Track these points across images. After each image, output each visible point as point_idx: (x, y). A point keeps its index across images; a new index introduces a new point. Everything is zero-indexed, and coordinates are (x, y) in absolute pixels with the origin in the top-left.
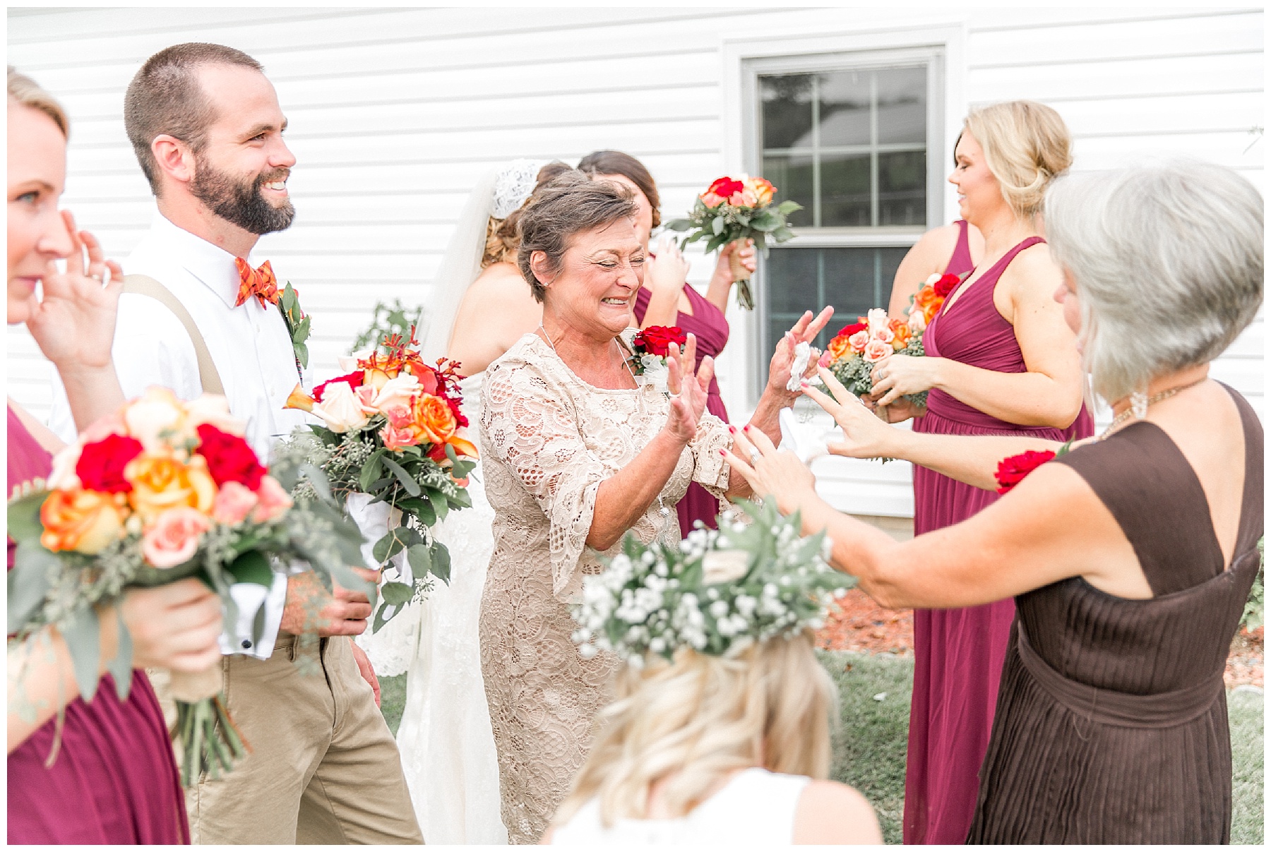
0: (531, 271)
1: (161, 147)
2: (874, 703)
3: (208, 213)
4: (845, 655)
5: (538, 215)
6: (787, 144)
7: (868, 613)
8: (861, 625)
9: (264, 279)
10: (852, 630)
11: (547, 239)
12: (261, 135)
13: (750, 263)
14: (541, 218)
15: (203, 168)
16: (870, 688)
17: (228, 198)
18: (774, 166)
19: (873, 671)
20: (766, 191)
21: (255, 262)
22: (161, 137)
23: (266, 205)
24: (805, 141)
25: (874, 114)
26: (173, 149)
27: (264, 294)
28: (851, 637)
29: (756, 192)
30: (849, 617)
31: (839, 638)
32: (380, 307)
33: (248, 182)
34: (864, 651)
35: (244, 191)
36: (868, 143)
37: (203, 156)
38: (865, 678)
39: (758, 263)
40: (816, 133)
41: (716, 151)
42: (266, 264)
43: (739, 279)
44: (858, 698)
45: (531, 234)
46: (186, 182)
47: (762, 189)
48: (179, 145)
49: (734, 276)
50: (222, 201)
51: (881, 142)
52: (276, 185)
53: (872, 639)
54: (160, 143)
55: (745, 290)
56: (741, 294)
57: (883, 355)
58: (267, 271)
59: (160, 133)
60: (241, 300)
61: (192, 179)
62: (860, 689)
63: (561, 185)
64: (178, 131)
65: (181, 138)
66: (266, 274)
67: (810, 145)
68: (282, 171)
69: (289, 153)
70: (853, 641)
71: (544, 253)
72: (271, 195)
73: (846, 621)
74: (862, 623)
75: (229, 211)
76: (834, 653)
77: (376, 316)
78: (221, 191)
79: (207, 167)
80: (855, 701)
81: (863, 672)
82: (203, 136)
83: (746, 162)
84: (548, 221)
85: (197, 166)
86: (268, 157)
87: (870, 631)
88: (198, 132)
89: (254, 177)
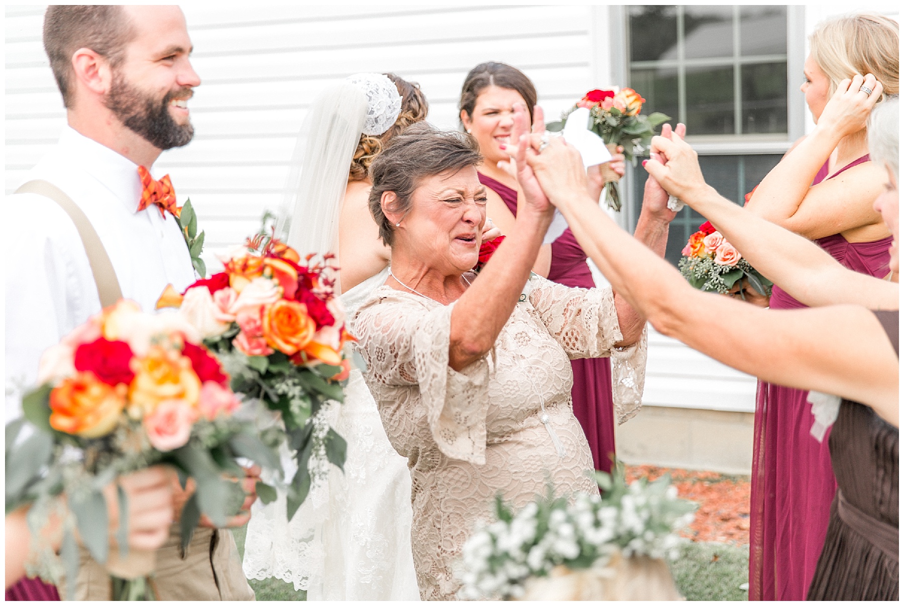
0: (381, 210)
1: (80, 59)
2: (740, 593)
3: (117, 125)
4: (713, 546)
5: (388, 158)
6: (655, 57)
7: (734, 505)
8: (728, 517)
9: (164, 189)
10: (718, 522)
11: (398, 179)
12: (172, 56)
13: (618, 167)
14: (391, 161)
15: (118, 82)
16: (736, 578)
17: (139, 111)
18: (642, 77)
19: (739, 561)
20: (636, 100)
21: (157, 174)
22: (82, 51)
23: (172, 121)
24: (671, 53)
25: (737, 27)
26: (92, 63)
27: (164, 203)
28: (718, 528)
29: (626, 99)
30: (716, 510)
31: (706, 530)
32: (267, 216)
33: (159, 97)
34: (730, 542)
35: (155, 106)
36: (730, 54)
37: (120, 71)
38: (732, 568)
39: (626, 168)
40: (681, 47)
41: (585, 64)
42: (167, 177)
43: (607, 181)
44: (724, 588)
45: (381, 176)
46: (102, 94)
47: (633, 98)
48: (98, 60)
49: (604, 179)
50: (133, 114)
51: (744, 53)
52: (180, 103)
53: (738, 531)
54: (80, 56)
55: (614, 192)
56: (609, 196)
57: (732, 259)
58: (166, 182)
59: (80, 47)
60: (143, 206)
61: (107, 92)
62: (727, 579)
63: (411, 134)
64: (99, 46)
65: (101, 52)
66: (166, 186)
67: (676, 58)
68: (186, 90)
69: (194, 73)
70: (721, 533)
71: (394, 194)
72: (175, 111)
73: (713, 513)
74: (729, 515)
75: (139, 124)
76: (701, 544)
77: (264, 223)
78: (133, 104)
79: (122, 82)
80: (721, 591)
81: (730, 562)
82: (121, 53)
83: (614, 74)
84: (398, 164)
85: (113, 80)
86: (177, 77)
87: (737, 523)
88: (117, 49)
89: (164, 93)
